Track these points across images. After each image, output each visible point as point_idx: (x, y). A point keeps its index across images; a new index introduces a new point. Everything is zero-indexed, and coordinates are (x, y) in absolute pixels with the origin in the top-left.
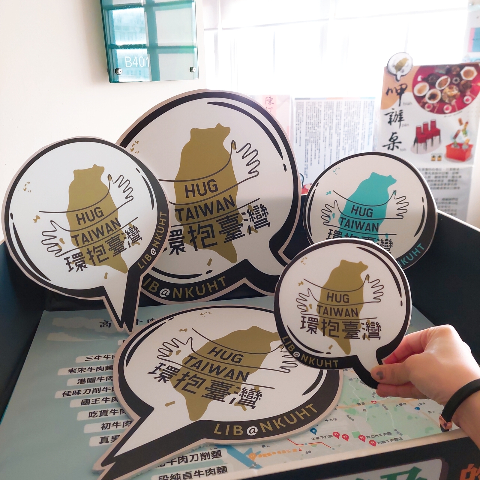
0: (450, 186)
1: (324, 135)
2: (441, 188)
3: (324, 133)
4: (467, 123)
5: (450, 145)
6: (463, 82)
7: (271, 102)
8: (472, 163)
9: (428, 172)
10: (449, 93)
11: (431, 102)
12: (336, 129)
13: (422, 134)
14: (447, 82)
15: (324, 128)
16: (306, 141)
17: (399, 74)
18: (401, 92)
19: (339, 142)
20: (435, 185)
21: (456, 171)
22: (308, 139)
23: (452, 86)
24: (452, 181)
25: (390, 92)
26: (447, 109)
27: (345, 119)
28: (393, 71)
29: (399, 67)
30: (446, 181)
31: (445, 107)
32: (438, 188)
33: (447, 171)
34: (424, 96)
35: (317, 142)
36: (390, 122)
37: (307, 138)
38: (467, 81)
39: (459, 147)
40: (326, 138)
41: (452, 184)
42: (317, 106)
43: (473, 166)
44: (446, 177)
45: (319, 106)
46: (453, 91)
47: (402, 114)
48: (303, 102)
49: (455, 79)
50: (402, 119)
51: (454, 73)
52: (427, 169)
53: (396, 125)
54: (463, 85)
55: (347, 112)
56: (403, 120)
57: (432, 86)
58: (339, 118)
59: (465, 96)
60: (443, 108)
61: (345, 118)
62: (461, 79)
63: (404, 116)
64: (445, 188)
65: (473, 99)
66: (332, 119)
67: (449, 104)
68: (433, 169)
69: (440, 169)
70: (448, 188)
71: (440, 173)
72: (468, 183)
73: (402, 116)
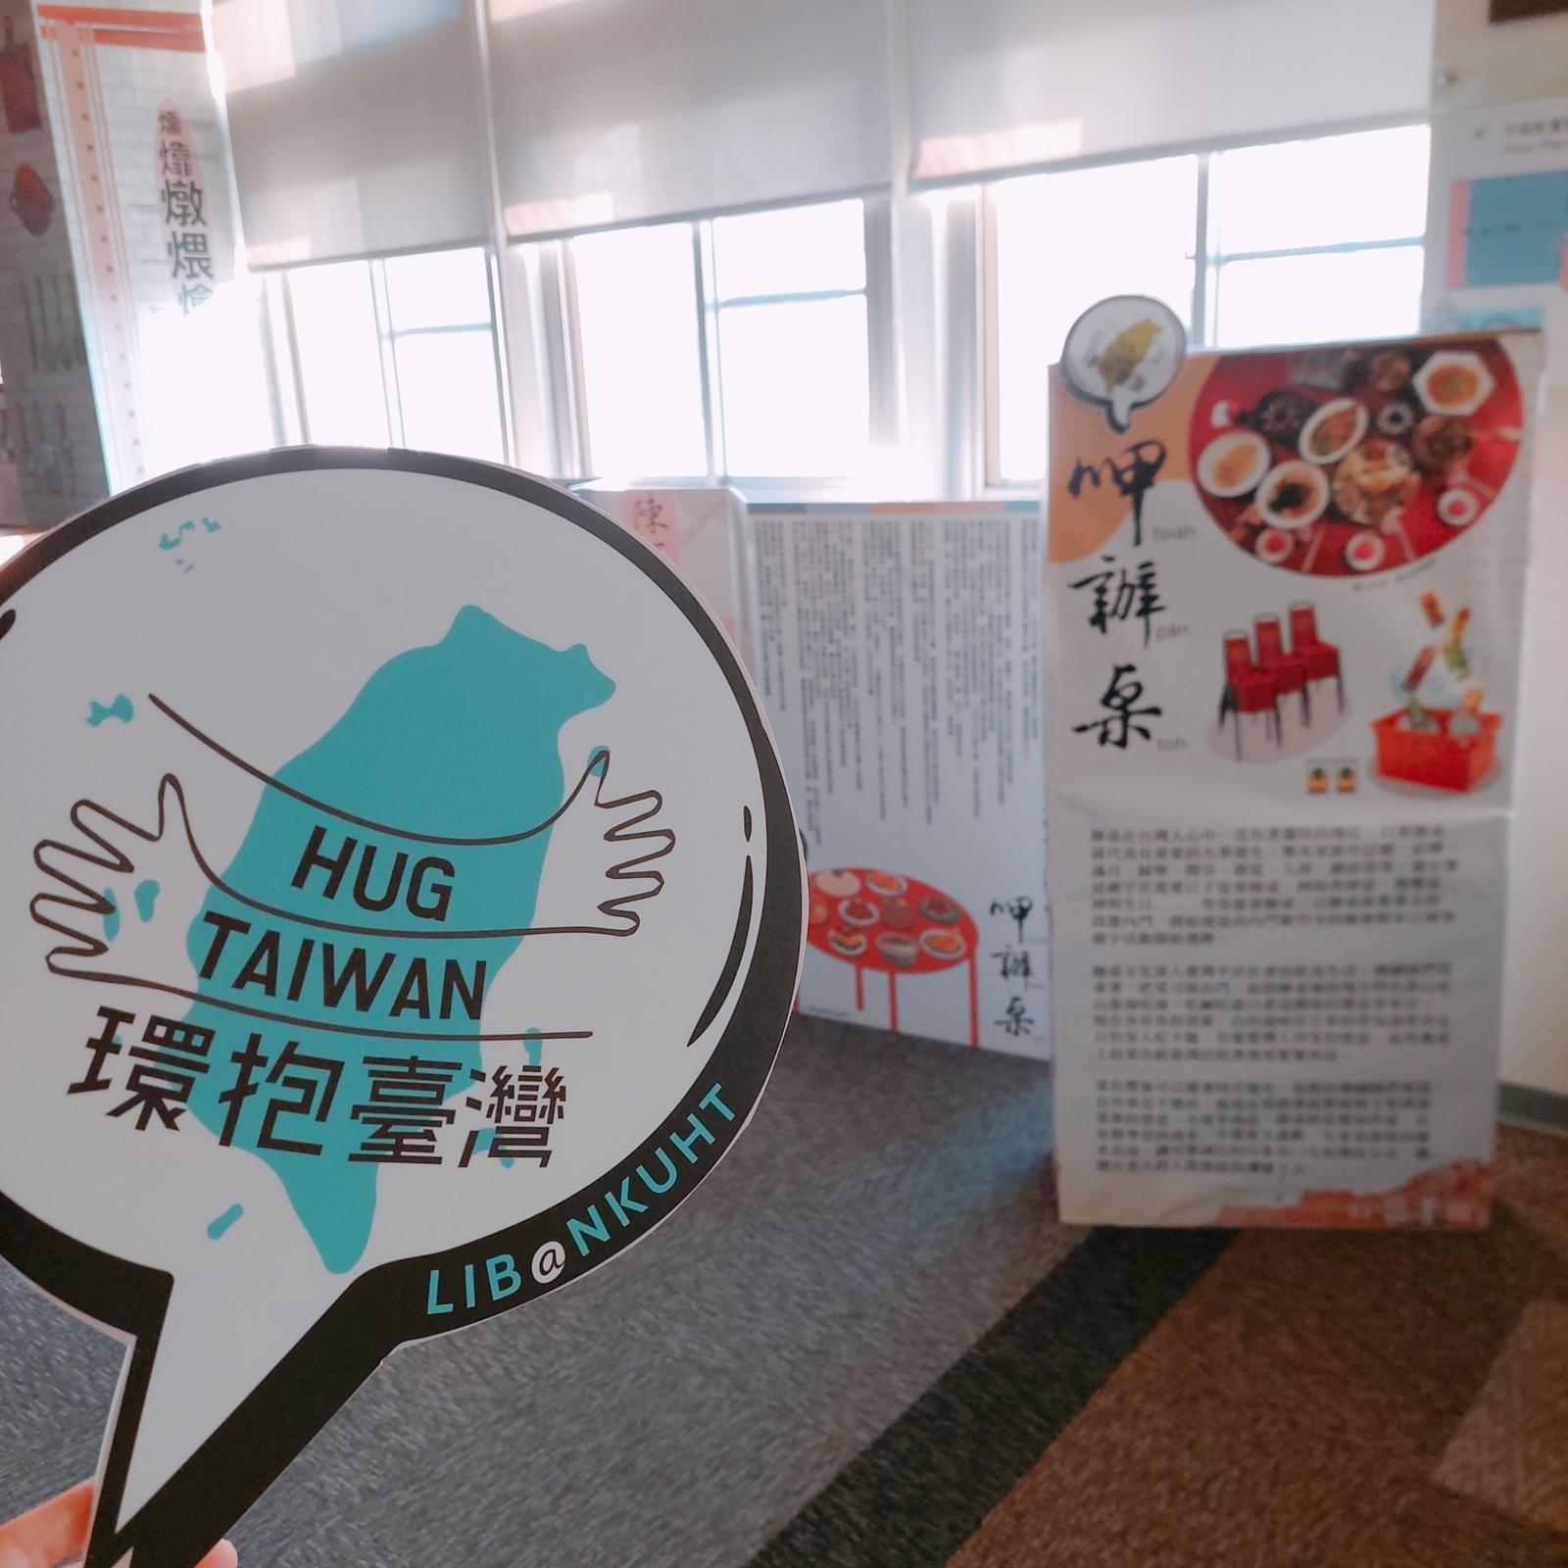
0: (1408, 909)
1: (870, 664)
2: (1367, 919)
3: (870, 656)
4: (1464, 615)
5: (1391, 721)
6: (1427, 426)
7: (656, 520)
8: (1505, 800)
9: (1298, 843)
10: (1366, 480)
11: (1283, 522)
12: (916, 645)
13: (1254, 670)
14: (1351, 425)
15: (869, 636)
16: (803, 688)
17: (1123, 398)
18: (1138, 480)
19: (930, 697)
20: (1336, 902)
21: (1430, 839)
22: (811, 681)
23: (1379, 444)
24: (1417, 883)
25: (1087, 481)
26: (1364, 553)
27: (948, 601)
28: (1094, 383)
29: (1119, 365)
30: (1385, 884)
31: (1354, 543)
32: (1351, 919)
33: (1387, 840)
34: (1249, 498)
35: (845, 694)
36: (1099, 620)
37: (809, 675)
38: (1449, 422)
39: (1433, 729)
40: (878, 678)
41: (1417, 901)
42: (833, 539)
43: (1511, 814)
44: (1387, 867)
45: (841, 539)
46: (1386, 468)
47: (1151, 581)
48: (780, 525)
49: (1388, 411)
50: (1156, 604)
51: (1385, 385)
52: (1290, 834)
53: (1126, 632)
54: (1430, 441)
55: (956, 571)
56: (1160, 609)
57: (1284, 446)
58: (924, 593)
59: (1442, 489)
60: (1343, 548)
61: (950, 593)
62: (1420, 413)
63: (1162, 587)
64: (1383, 918)
65: (1484, 503)
66: (899, 600)
67: (1374, 527)
68: (1321, 832)
69: (1355, 833)
70: (1400, 918)
71: (1354, 850)
72: (1492, 894)
73: (1153, 592)
